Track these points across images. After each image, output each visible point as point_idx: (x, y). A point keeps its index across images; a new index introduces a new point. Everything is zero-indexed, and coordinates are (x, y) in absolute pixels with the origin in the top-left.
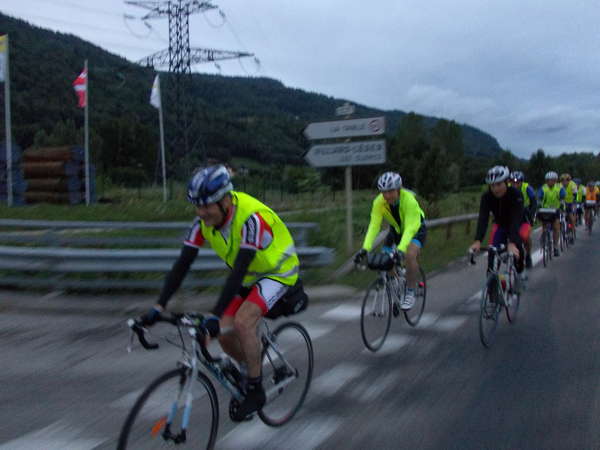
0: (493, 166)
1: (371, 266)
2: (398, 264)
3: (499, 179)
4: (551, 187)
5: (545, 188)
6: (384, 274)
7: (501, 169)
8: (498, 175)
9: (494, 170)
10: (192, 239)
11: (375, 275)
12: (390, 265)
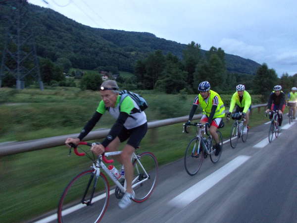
0: (276, 85)
1: (233, 118)
2: (244, 117)
3: (279, 90)
4: (294, 93)
5: (291, 93)
6: (237, 121)
7: (279, 86)
8: (278, 88)
9: (277, 86)
10: (196, 102)
11: (234, 121)
12: (239, 118)
